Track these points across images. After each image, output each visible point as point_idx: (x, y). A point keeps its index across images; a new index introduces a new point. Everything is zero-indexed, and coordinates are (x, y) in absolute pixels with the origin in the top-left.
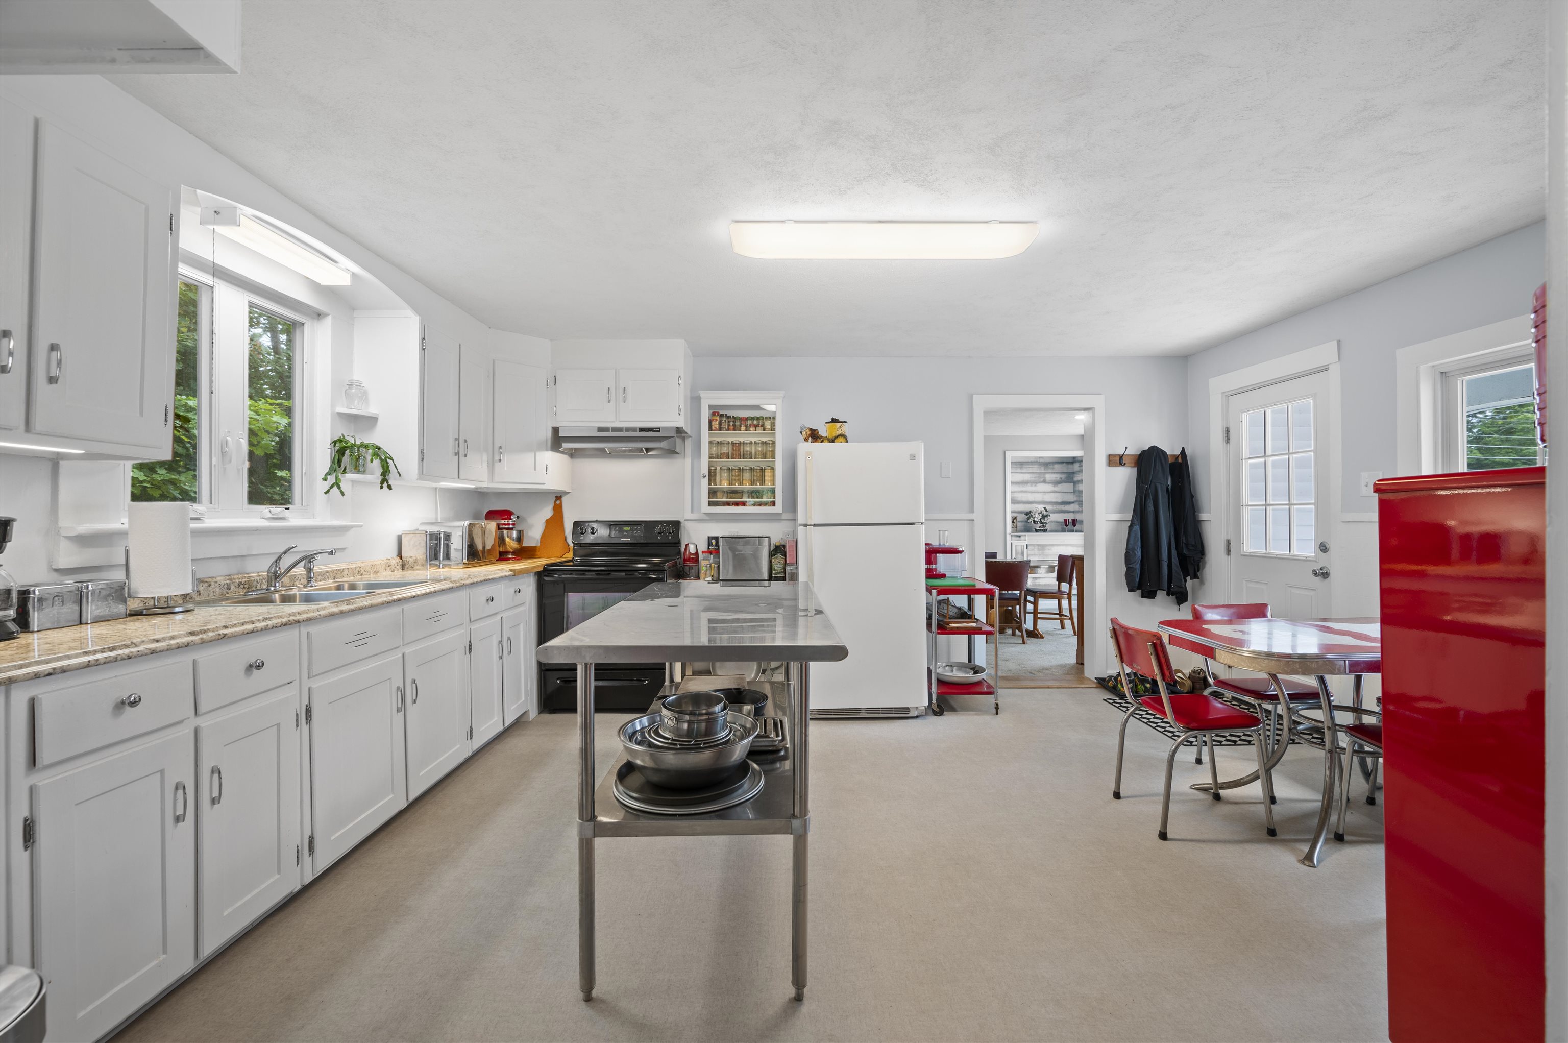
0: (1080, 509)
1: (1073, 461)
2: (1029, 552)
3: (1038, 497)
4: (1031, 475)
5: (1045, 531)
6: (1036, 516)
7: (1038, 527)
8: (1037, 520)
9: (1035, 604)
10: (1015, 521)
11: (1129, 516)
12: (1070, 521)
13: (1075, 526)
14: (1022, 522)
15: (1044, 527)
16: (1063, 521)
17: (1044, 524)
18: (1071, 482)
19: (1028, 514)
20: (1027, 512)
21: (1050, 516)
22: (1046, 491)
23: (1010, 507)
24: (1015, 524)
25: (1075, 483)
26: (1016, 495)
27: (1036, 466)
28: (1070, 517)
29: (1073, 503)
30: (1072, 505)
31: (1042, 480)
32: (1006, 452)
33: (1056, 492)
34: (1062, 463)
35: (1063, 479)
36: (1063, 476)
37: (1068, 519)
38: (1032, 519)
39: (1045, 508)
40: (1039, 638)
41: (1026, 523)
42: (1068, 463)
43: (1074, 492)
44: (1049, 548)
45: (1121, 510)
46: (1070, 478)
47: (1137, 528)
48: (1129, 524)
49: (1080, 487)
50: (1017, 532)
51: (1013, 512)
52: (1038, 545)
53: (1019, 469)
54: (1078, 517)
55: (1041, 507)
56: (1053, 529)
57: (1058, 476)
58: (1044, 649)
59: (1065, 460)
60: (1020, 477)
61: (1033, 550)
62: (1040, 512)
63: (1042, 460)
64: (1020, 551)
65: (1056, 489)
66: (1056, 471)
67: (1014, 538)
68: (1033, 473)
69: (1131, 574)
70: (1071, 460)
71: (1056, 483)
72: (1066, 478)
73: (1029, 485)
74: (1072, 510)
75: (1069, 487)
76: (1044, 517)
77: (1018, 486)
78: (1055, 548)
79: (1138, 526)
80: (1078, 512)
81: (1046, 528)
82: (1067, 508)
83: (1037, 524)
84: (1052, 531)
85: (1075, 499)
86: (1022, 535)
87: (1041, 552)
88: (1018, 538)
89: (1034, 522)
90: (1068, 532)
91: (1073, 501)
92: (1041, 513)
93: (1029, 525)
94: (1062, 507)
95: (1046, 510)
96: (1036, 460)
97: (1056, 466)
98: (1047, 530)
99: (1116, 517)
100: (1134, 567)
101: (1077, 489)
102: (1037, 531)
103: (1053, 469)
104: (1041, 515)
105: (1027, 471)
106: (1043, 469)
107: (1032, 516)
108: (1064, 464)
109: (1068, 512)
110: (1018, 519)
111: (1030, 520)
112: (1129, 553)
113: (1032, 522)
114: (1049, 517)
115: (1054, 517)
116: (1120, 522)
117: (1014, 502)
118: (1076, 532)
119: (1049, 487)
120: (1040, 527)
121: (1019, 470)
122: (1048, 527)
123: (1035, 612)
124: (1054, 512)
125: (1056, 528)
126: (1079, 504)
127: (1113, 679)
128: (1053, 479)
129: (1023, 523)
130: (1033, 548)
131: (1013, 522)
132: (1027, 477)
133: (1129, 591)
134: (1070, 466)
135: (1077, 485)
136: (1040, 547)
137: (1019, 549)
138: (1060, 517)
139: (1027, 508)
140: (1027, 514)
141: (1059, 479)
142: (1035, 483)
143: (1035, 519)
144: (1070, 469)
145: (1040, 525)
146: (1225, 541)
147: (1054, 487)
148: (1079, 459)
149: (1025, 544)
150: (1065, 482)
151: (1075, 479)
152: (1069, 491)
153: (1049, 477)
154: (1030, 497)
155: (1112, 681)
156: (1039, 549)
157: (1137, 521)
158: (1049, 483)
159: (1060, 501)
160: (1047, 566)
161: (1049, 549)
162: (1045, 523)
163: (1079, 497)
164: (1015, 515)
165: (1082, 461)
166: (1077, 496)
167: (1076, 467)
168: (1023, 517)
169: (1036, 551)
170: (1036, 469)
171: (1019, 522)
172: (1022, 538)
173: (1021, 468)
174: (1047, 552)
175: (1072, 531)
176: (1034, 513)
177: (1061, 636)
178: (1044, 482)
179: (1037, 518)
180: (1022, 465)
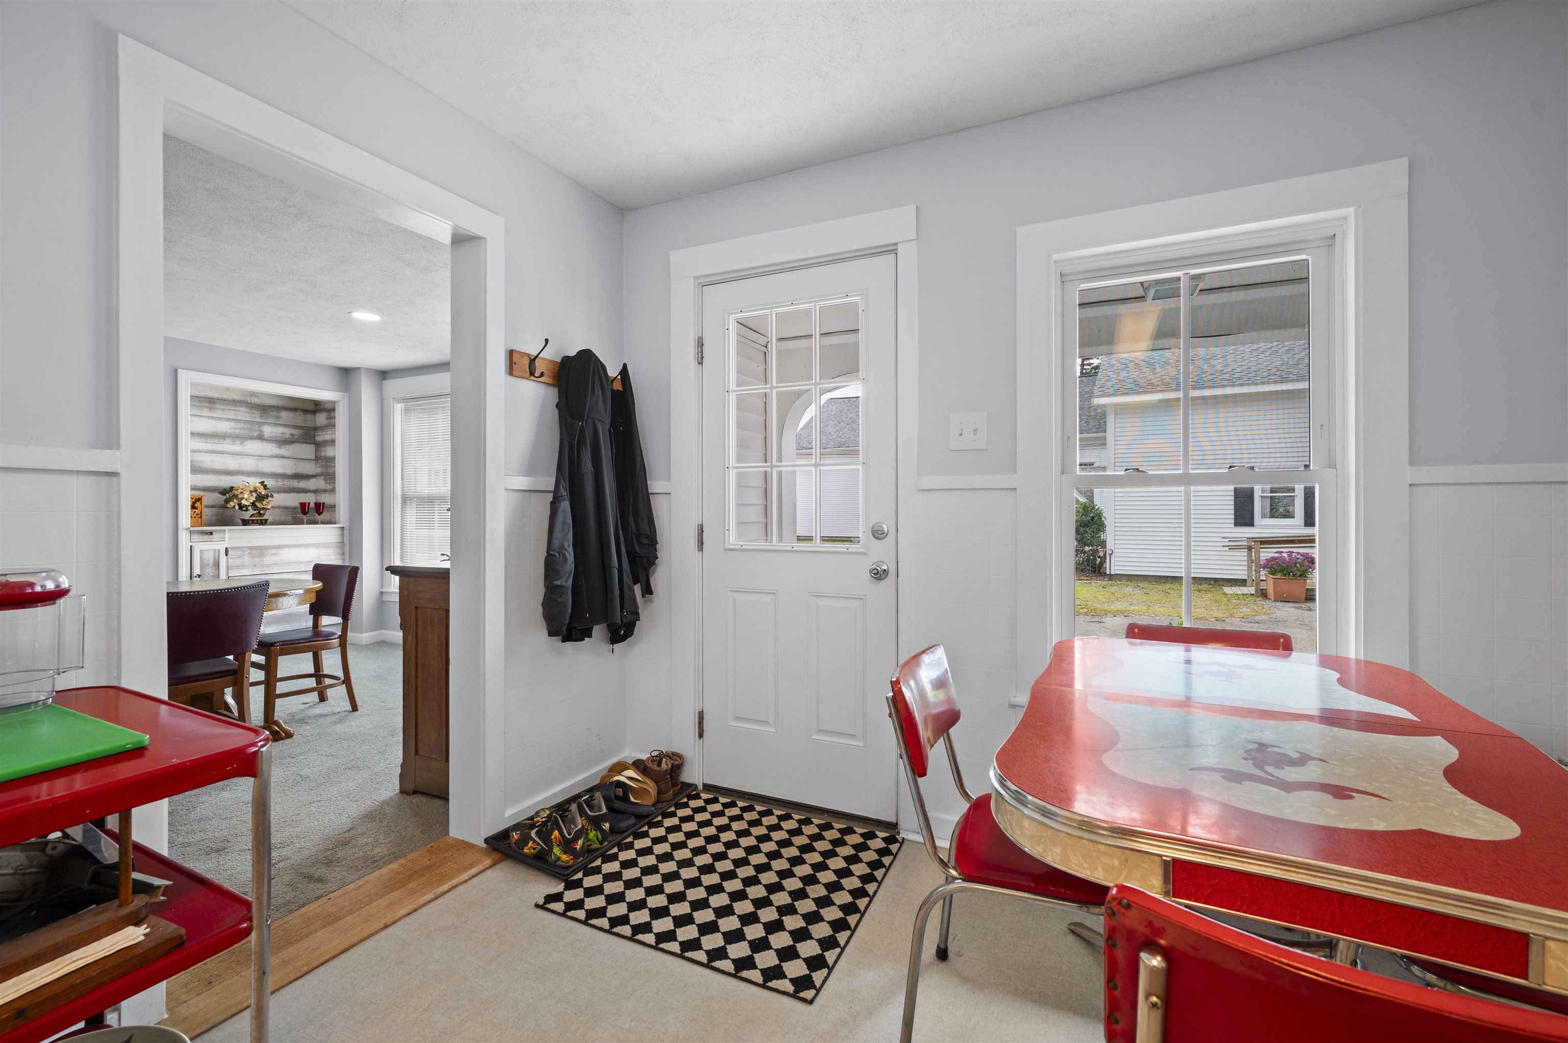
0: (329, 487)
1: (314, 407)
2: (230, 560)
3: (249, 464)
4: (233, 424)
5: (264, 523)
6: (246, 496)
7: (247, 515)
8: (247, 504)
9: (269, 668)
10: (197, 504)
11: (549, 482)
12: (312, 505)
13: (320, 514)
14: (212, 507)
15: (261, 515)
16: (299, 505)
17: (260, 512)
18: (311, 444)
19: (228, 493)
20: (225, 489)
21: (272, 496)
22: (263, 455)
23: (186, 481)
24: (197, 511)
25: (318, 445)
26: (199, 457)
27: (243, 409)
28: (310, 499)
29: (313, 476)
30: (313, 481)
31: (255, 434)
32: (180, 371)
33: (284, 457)
34: (295, 410)
35: (295, 437)
36: (297, 432)
37: (307, 502)
38: (235, 501)
39: (262, 483)
40: (282, 739)
41: (221, 510)
42: (305, 411)
43: (317, 459)
44: (274, 551)
45: (531, 470)
46: (308, 435)
47: (565, 505)
48: (550, 497)
49: (328, 452)
50: (201, 525)
51: (193, 488)
52: (251, 548)
53: (206, 410)
54: (324, 499)
55: (255, 482)
56: (277, 519)
57: (288, 432)
58: (305, 772)
59: (299, 405)
60: (207, 425)
61: (239, 557)
62: (252, 489)
63: (255, 400)
64: (211, 561)
65: (283, 451)
66: (284, 423)
67: (196, 537)
68: (236, 420)
69: (559, 600)
70: (312, 408)
71: (283, 442)
72: (302, 435)
73: (228, 440)
74: (313, 488)
75: (307, 451)
76: (261, 498)
77: (203, 440)
78: (286, 551)
79: (567, 502)
80: (325, 491)
81: (264, 518)
82: (303, 484)
83: (247, 510)
84: (274, 523)
85: (319, 470)
86: (216, 531)
87: (256, 559)
88: (206, 537)
89: (241, 507)
90: (308, 524)
91: (314, 473)
92: (256, 491)
93: (227, 512)
94: (295, 483)
95: (265, 487)
96: (242, 398)
97: (284, 414)
98: (266, 520)
99: (521, 482)
100: (564, 584)
101: (323, 454)
102: (245, 523)
103: (278, 417)
104: (255, 495)
105: (224, 416)
106: (257, 416)
107: (236, 496)
108: (299, 413)
109: (305, 491)
110: (205, 501)
111: (232, 504)
112: (554, 556)
113: (237, 507)
114: (270, 498)
115: (279, 499)
116: (527, 494)
117: (196, 470)
118: (323, 523)
119: (271, 449)
120: (252, 515)
121: (206, 412)
122: (267, 516)
123: (270, 683)
124: (279, 491)
125: (283, 518)
126: (325, 480)
127: (533, 833)
128: (278, 435)
129: (214, 510)
130: (239, 553)
131: (193, 507)
132: (223, 427)
133: (550, 635)
134: (310, 417)
135: (323, 449)
136: (254, 552)
137: (210, 558)
138: (293, 500)
139: (225, 482)
140: (223, 492)
141: (288, 436)
142: (243, 438)
143: (243, 502)
144: (309, 421)
145: (251, 511)
146: (695, 527)
147: (280, 448)
148: (327, 406)
149: (222, 547)
150: (299, 442)
151: (319, 438)
152: (306, 457)
153: (268, 431)
154: (231, 463)
155: (535, 842)
156: (252, 555)
157: (564, 492)
158: (270, 440)
159: (290, 471)
160: (301, 592)
161: (273, 554)
162: (263, 509)
163: (327, 467)
164: (198, 494)
165: (334, 410)
166: (322, 466)
167: (321, 419)
168: (219, 498)
169: (247, 559)
170: (243, 414)
171: (206, 507)
172: (216, 536)
173: (211, 408)
174: (268, 559)
175: (315, 522)
176: (240, 491)
177: (329, 720)
178: (261, 438)
179: (248, 499)
180: (214, 403)
